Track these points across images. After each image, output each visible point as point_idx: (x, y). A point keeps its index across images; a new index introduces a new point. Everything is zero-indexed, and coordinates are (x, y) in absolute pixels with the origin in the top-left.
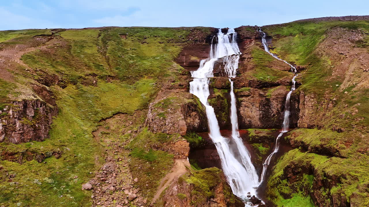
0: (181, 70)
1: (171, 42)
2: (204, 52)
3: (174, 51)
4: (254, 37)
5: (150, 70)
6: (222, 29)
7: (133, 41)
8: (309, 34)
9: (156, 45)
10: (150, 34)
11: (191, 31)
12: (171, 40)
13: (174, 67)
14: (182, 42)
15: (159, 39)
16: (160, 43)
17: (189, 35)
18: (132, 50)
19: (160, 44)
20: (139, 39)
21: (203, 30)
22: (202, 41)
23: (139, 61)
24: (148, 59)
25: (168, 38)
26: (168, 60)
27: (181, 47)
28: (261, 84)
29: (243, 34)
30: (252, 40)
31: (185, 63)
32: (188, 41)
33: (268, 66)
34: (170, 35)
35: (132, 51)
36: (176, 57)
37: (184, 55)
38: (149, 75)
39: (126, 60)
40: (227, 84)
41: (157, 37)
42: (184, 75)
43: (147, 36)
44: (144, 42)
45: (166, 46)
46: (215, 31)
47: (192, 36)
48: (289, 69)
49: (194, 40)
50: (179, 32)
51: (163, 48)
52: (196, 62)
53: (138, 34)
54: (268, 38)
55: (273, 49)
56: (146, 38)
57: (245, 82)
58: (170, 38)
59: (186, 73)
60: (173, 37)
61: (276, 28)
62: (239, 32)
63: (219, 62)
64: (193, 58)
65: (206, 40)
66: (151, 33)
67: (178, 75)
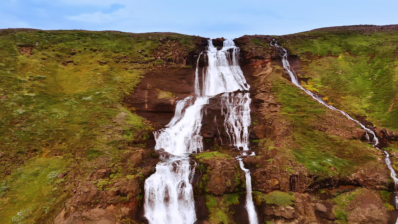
0: (134, 129)
1: (122, 61)
2: (184, 81)
3: (125, 81)
4: (269, 56)
5: (61, 131)
6: (213, 40)
7: (44, 59)
8: (362, 54)
9: (92, 68)
10: (84, 46)
11: (160, 41)
12: (122, 58)
13: (119, 122)
14: (143, 63)
15: (99, 57)
16: (101, 63)
17: (157, 49)
18: (34, 80)
19: (100, 66)
20: (59, 56)
21: (182, 41)
22: (181, 61)
23: (42, 108)
24: (66, 100)
25: (116, 55)
26: (109, 104)
27: (142, 72)
28: (317, 183)
29: (250, 51)
30: (267, 62)
31: (146, 105)
32: (154, 60)
33: (317, 127)
34: (123, 48)
35: (31, 83)
36: (128, 93)
37: (145, 89)
38: (56, 146)
39: (7, 108)
40: (238, 183)
41: (97, 52)
42: (139, 143)
43: (77, 49)
44: (68, 62)
45: (112, 70)
46: (202, 43)
47: (162, 52)
48: (361, 135)
49: (164, 60)
50: (140, 44)
51: (104, 74)
52: (168, 104)
53: (60, 44)
54: (292, 58)
55: (306, 80)
56: (73, 54)
57: (280, 179)
58: (122, 55)
59: (143, 137)
60: (127, 52)
61: (301, 42)
62: (242, 47)
63: (212, 108)
64: (163, 95)
65: (187, 60)
66: (87, 44)
67: (124, 148)
